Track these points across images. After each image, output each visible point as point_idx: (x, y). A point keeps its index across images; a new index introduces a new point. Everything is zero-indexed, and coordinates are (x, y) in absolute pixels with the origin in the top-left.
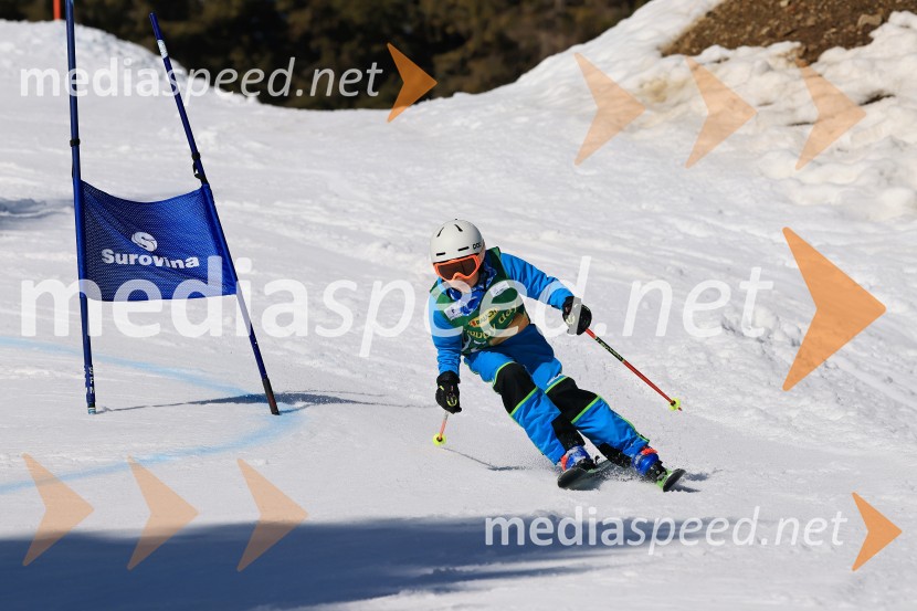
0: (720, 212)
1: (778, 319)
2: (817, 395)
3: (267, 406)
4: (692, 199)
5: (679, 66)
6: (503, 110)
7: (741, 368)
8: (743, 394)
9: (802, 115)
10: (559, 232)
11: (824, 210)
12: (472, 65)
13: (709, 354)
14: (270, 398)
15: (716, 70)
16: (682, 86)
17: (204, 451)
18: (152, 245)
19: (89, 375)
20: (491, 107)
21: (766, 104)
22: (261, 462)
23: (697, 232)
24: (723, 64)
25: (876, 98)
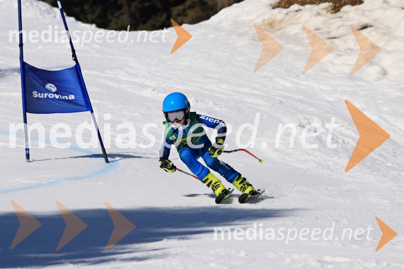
0: (298, 76)
1: (323, 122)
2: (341, 155)
3: (104, 159)
4: (286, 70)
5: (280, 13)
6: (204, 31)
8: (309, 155)
9: (333, 34)
10: (228, 84)
11: (343, 76)
14: (105, 155)
15: (296, 15)
16: (282, 21)
17: (77, 178)
18: (54, 89)
20: (198, 30)
21: (318, 29)
22: (101, 183)
23: (288, 85)
24: (299, 12)
25: (365, 27)
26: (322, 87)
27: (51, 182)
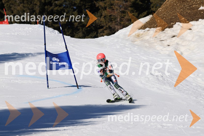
2: (166, 85)
5: (142, 31)
6: (113, 38)
7: (154, 81)
8: (154, 85)
9: (162, 39)
10: (123, 58)
11: (166, 55)
12: (104, 31)
13: (148, 78)
14: (77, 86)
15: (148, 32)
16: (142, 34)
17: (67, 95)
19: (48, 82)
20: (111, 38)
21: (156, 37)
22: (76, 97)
23: (145, 58)
24: (149, 31)
25: (174, 36)
26: (158, 59)
27: (57, 96)
